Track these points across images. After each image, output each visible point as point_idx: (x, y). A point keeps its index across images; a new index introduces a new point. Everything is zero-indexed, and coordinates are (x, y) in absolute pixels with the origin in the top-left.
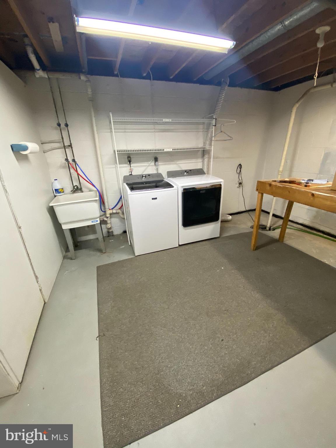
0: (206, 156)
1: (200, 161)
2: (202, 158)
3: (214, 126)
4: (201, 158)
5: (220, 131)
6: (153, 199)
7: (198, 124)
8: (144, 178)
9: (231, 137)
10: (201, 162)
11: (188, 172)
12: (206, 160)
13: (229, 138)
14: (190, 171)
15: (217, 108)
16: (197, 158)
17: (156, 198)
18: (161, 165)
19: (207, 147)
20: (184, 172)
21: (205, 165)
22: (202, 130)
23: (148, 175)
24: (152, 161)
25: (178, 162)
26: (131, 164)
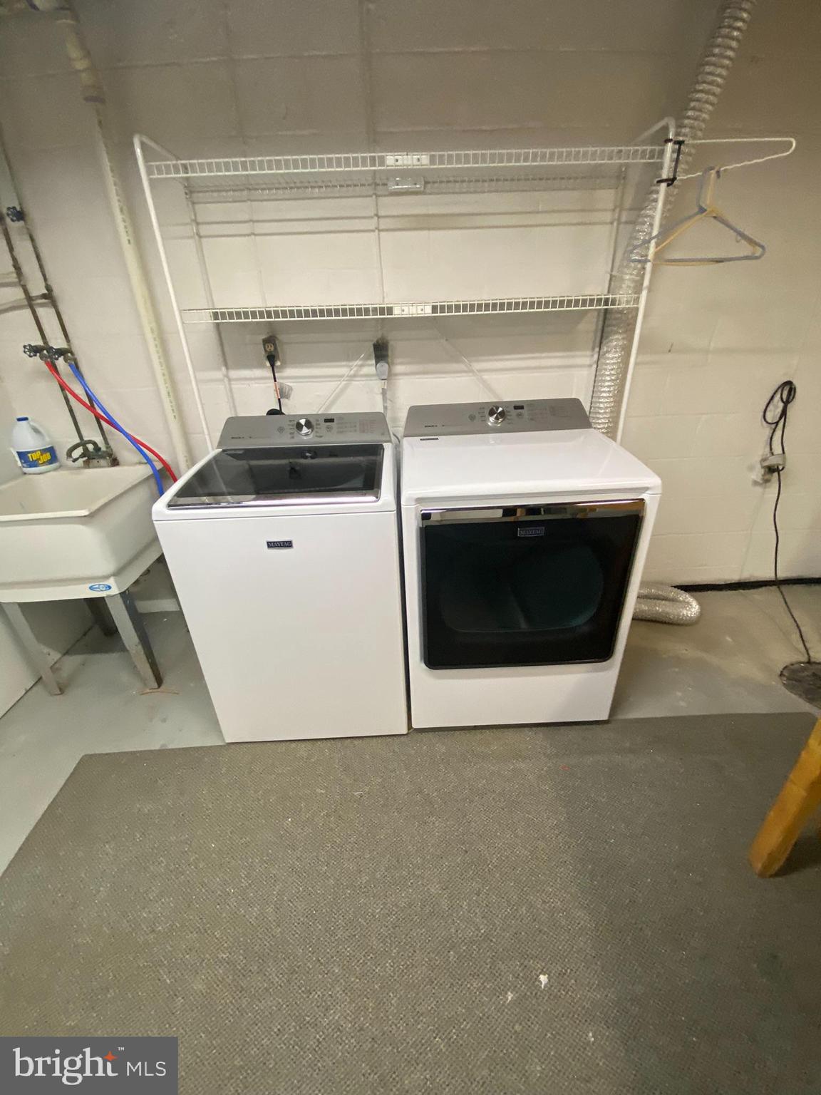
0: (616, 340)
1: (587, 361)
2: (597, 349)
3: (664, 185)
4: (593, 349)
5: (696, 210)
6: (271, 545)
7: (591, 178)
8: (305, 430)
9: (751, 241)
10: (590, 366)
11: (502, 414)
12: (612, 357)
13: (746, 249)
14: (519, 407)
15: (702, 91)
16: (570, 346)
17: (288, 544)
18: (406, 374)
19: (623, 298)
20: (487, 412)
21: (605, 381)
22: (608, 217)
23: (326, 421)
24: (367, 358)
25: (477, 366)
26: (282, 367)
